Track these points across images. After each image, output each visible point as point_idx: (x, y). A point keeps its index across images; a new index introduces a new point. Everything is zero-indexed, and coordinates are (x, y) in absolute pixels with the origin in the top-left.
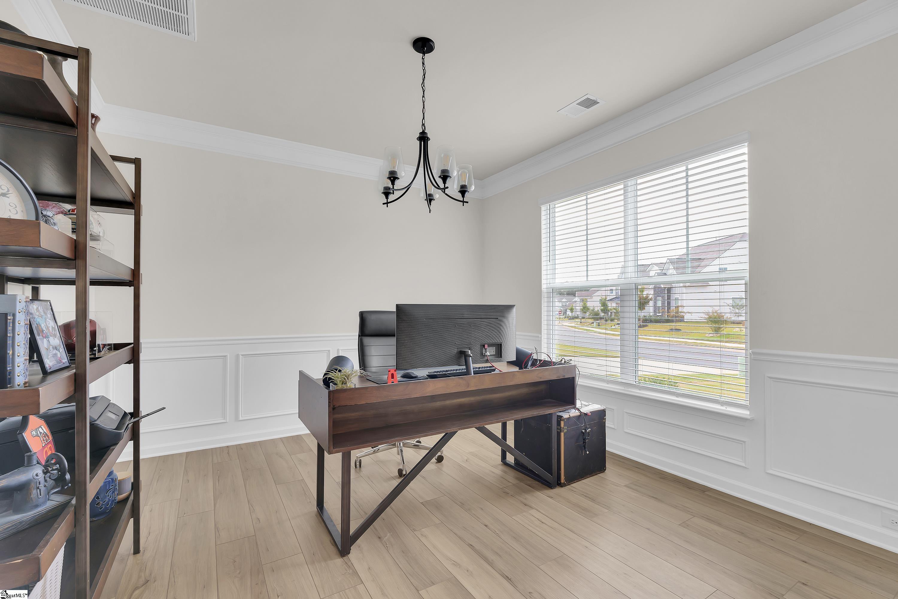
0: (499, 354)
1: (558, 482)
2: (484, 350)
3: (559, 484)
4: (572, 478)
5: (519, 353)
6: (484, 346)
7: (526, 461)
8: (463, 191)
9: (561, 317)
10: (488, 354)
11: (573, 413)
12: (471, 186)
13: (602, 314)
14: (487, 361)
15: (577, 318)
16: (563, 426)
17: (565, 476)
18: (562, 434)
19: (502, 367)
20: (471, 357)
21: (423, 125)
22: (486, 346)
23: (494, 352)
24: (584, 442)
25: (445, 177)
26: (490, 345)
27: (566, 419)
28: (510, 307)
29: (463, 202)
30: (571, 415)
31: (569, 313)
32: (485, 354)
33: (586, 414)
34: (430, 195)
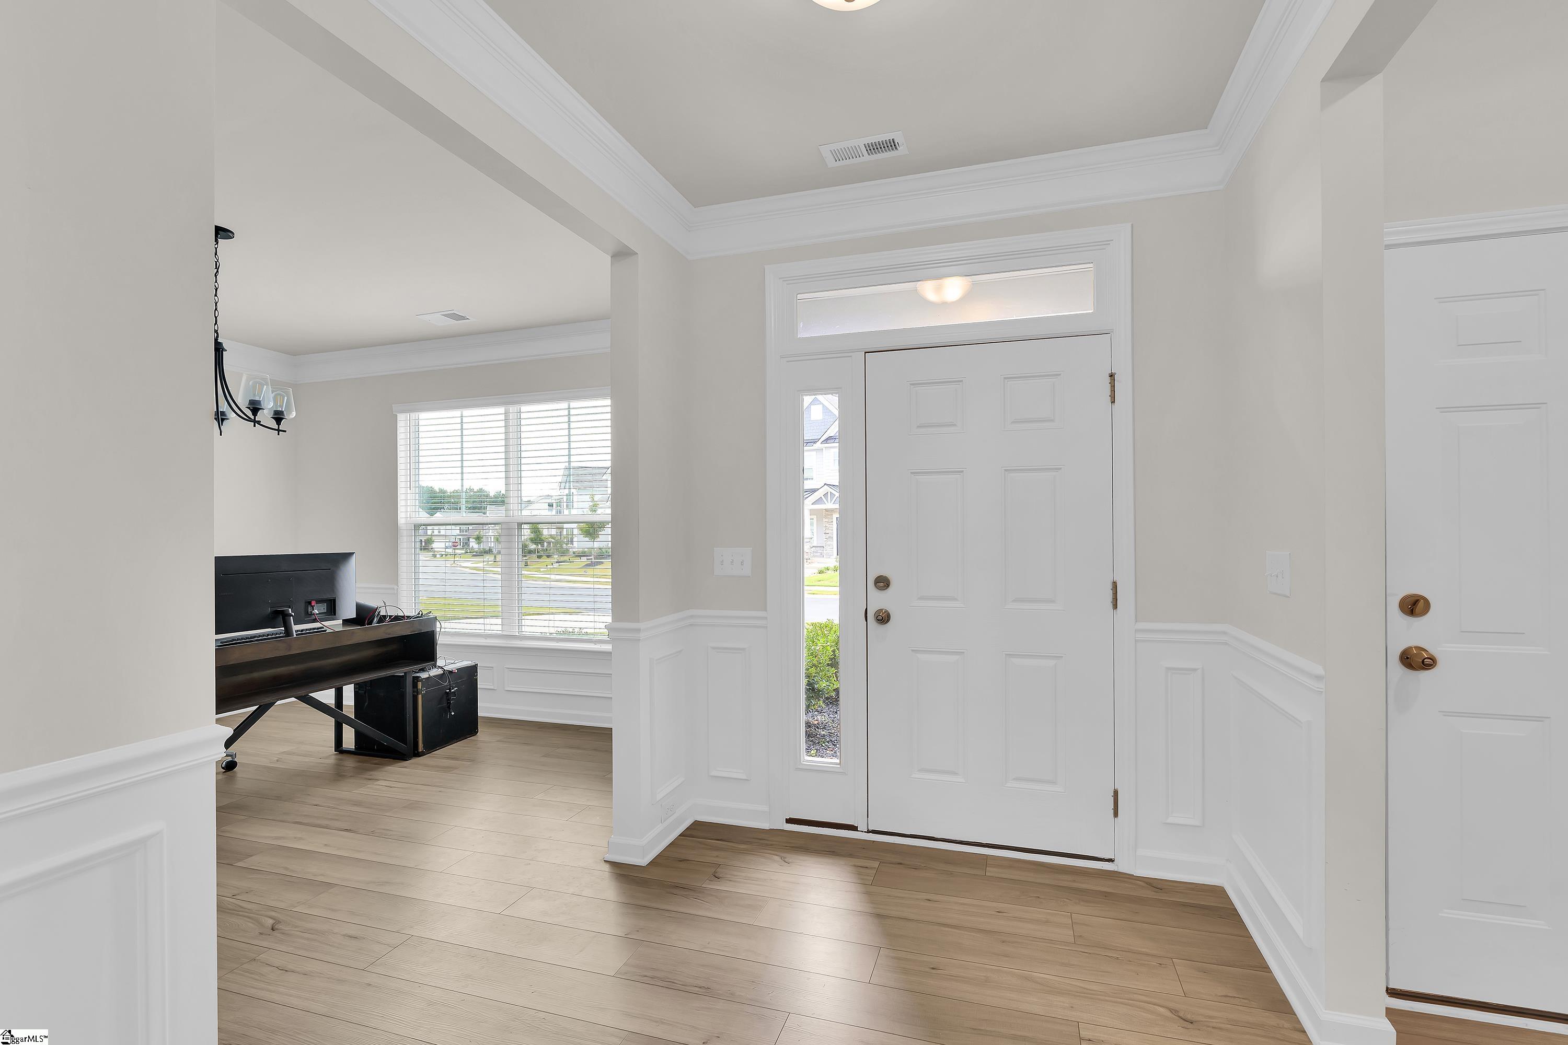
0: (332, 610)
1: (414, 751)
2: (310, 609)
3: (418, 755)
4: (434, 744)
5: (360, 608)
6: (310, 603)
7: (370, 731)
8: (278, 417)
9: (457, 551)
10: (316, 611)
11: (434, 672)
12: (290, 413)
13: (533, 547)
14: (315, 621)
15: (489, 552)
16: (420, 688)
17: (423, 743)
18: (420, 696)
19: (334, 625)
20: (292, 616)
21: (216, 331)
22: (313, 603)
23: (324, 609)
24: (448, 703)
25: (255, 407)
26: (319, 601)
27: (424, 679)
28: (347, 556)
29: (279, 430)
30: (431, 675)
31: (473, 544)
32: (311, 612)
33: (451, 672)
34: (223, 413)
